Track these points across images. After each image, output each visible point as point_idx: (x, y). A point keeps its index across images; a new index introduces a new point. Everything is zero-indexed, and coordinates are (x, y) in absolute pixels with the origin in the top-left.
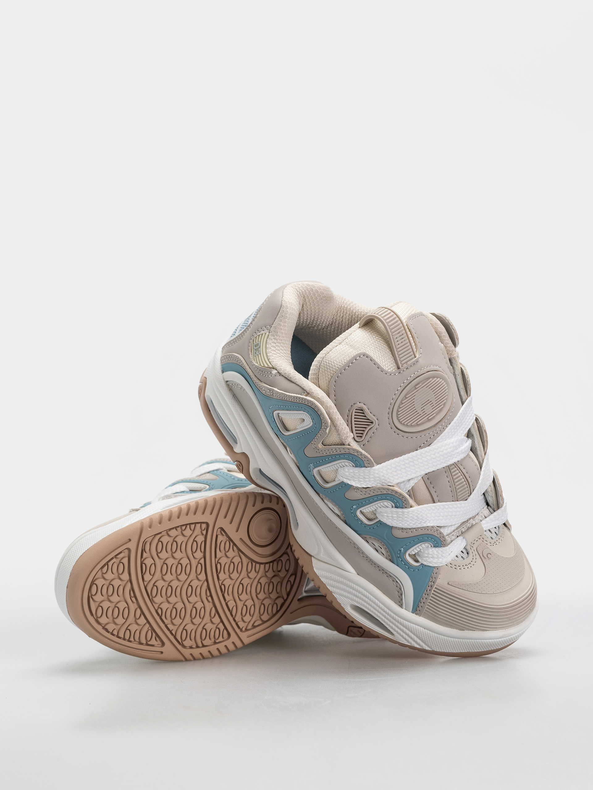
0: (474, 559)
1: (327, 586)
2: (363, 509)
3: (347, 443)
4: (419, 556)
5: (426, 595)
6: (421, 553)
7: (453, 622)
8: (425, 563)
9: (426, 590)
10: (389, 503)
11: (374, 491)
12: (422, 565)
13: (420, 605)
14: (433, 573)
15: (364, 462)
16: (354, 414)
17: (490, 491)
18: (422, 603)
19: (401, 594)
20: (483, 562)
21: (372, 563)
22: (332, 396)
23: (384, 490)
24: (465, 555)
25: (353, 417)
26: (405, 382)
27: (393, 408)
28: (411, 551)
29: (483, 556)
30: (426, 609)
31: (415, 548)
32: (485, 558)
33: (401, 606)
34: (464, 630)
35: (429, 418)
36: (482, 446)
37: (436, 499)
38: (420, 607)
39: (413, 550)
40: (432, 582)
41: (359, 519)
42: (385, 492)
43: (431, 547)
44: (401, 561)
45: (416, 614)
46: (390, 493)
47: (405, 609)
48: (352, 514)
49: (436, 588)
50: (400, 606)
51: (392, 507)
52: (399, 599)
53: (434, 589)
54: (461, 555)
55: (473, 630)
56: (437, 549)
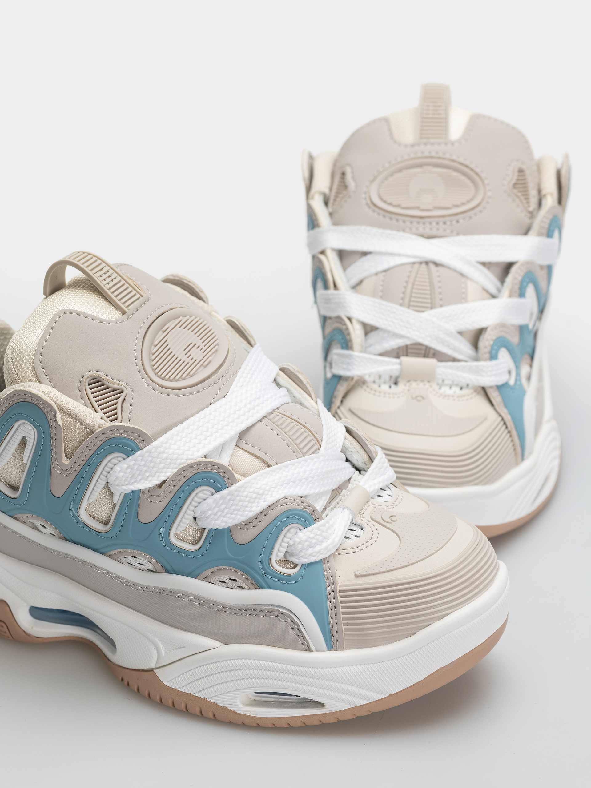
0: (375, 530)
1: (194, 694)
2: (177, 529)
3: (97, 427)
4: (292, 555)
5: (334, 609)
6: (293, 548)
7: (393, 629)
8: (306, 561)
9: (329, 603)
10: (205, 492)
11: (174, 483)
12: (303, 567)
13: (333, 631)
14: (326, 571)
15: (135, 441)
16: (89, 392)
17: (350, 446)
18: (335, 625)
19: (299, 629)
20: (389, 528)
21: (235, 612)
22: (45, 378)
23: (186, 472)
24: (359, 532)
25: (91, 396)
26: (142, 325)
27: (143, 363)
28: (277, 554)
29: (385, 521)
30: (346, 632)
31: (280, 546)
32: (389, 523)
33: (309, 650)
34: (415, 633)
35: (205, 364)
36: (306, 395)
37: (270, 462)
38: (335, 633)
39: (279, 550)
40: (331, 584)
41: (181, 551)
42: (189, 475)
43: (300, 530)
44: (271, 578)
45: (336, 650)
46: (196, 471)
47: (316, 651)
48: (167, 548)
49: (340, 591)
50: (306, 650)
51: (213, 494)
52: (300, 641)
53: (338, 594)
54: (353, 534)
55: (427, 626)
56: (310, 528)
